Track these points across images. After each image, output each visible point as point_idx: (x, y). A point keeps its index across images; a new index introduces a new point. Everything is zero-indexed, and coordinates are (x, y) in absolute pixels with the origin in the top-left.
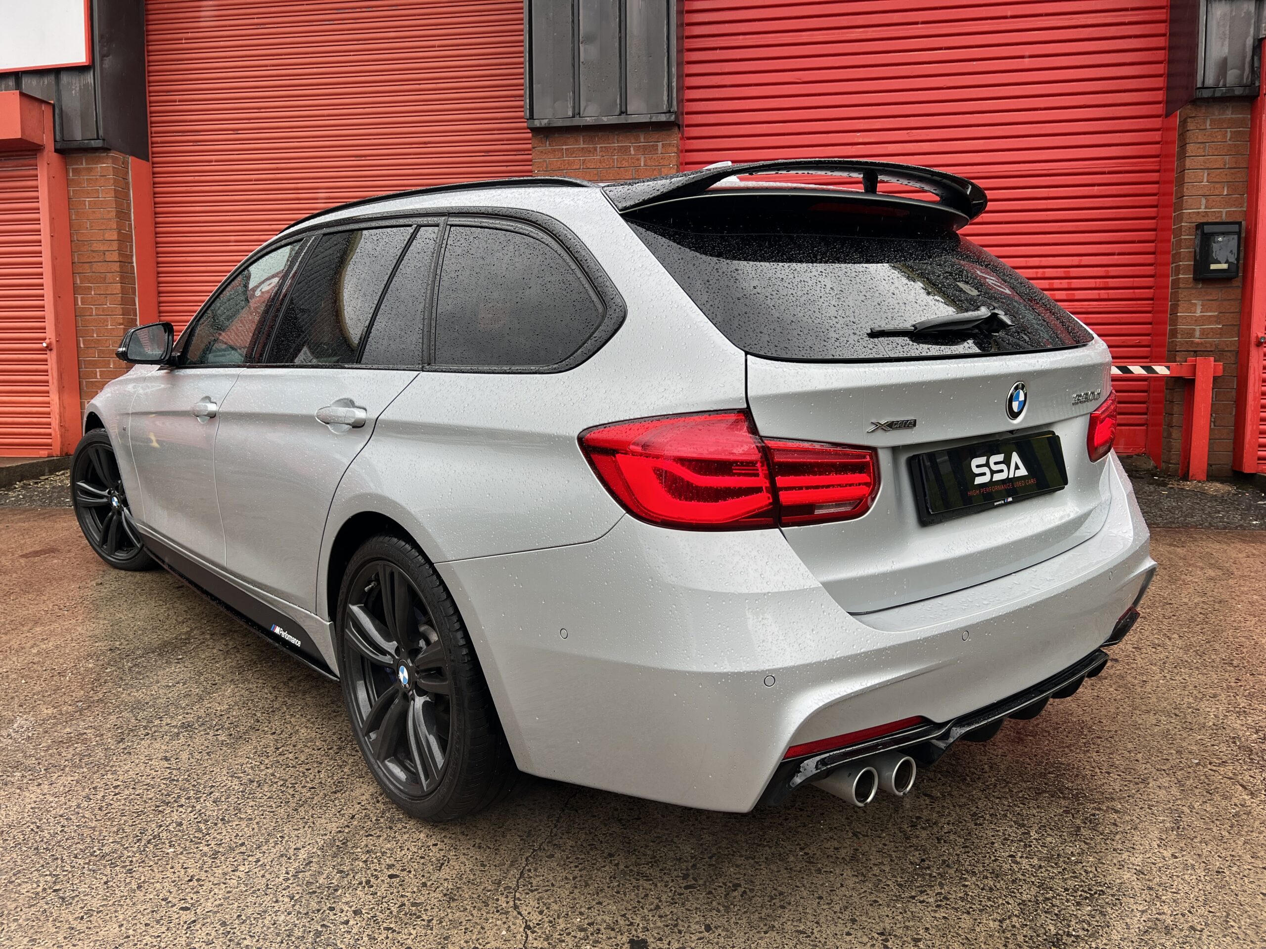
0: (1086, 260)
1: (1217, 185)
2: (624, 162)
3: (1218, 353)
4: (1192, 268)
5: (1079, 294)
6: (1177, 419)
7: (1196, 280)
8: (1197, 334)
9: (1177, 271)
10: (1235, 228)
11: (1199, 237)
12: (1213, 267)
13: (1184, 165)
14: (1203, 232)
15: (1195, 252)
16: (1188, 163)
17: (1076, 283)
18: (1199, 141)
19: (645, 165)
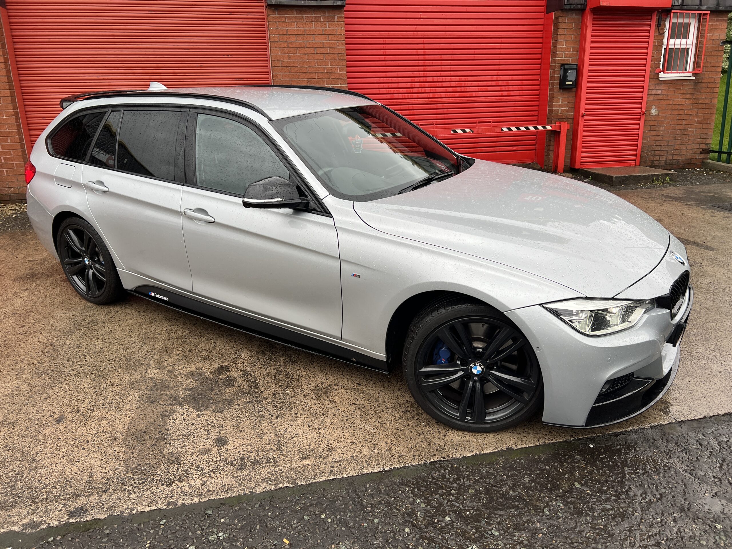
0: (515, 78)
1: (569, 47)
2: (318, 25)
3: (566, 119)
4: (559, 83)
5: (512, 93)
6: (552, 148)
7: (560, 88)
8: (560, 111)
9: (553, 84)
10: (575, 67)
12: (567, 83)
13: (557, 38)
14: (564, 69)
15: (561, 76)
16: (559, 37)
17: (511, 88)
18: (563, 27)
19: (329, 27)
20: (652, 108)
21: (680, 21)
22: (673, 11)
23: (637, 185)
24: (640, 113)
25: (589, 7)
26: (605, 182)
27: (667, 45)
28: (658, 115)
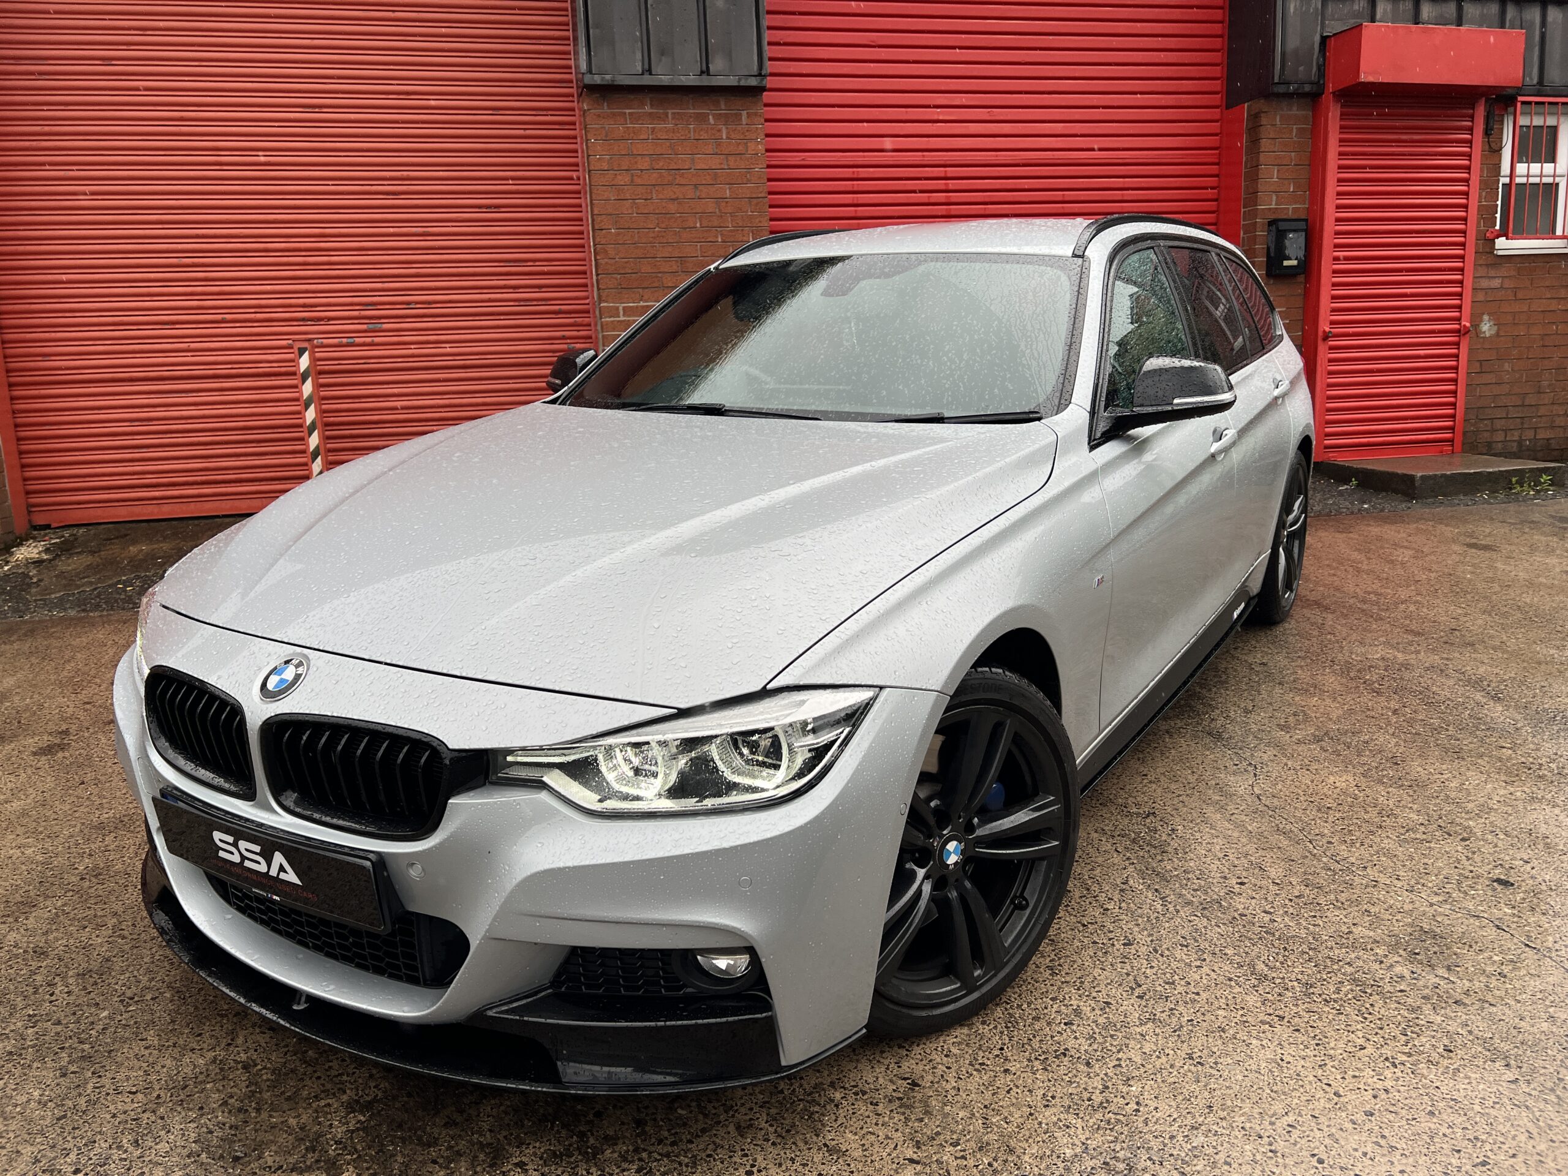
1: (1286, 182)
2: (702, 133)
4: (1265, 264)
7: (1267, 275)
10: (1303, 225)
11: (1273, 234)
12: (1286, 263)
13: (1258, 160)
14: (1277, 228)
15: (1268, 248)
16: (1261, 158)
18: (1271, 136)
19: (728, 138)
20: (1481, 321)
21: (1538, 121)
22: (1520, 98)
23: (1474, 494)
24: (1458, 331)
25: (1330, 88)
26: (1396, 491)
27: (1512, 175)
28: (1498, 335)
